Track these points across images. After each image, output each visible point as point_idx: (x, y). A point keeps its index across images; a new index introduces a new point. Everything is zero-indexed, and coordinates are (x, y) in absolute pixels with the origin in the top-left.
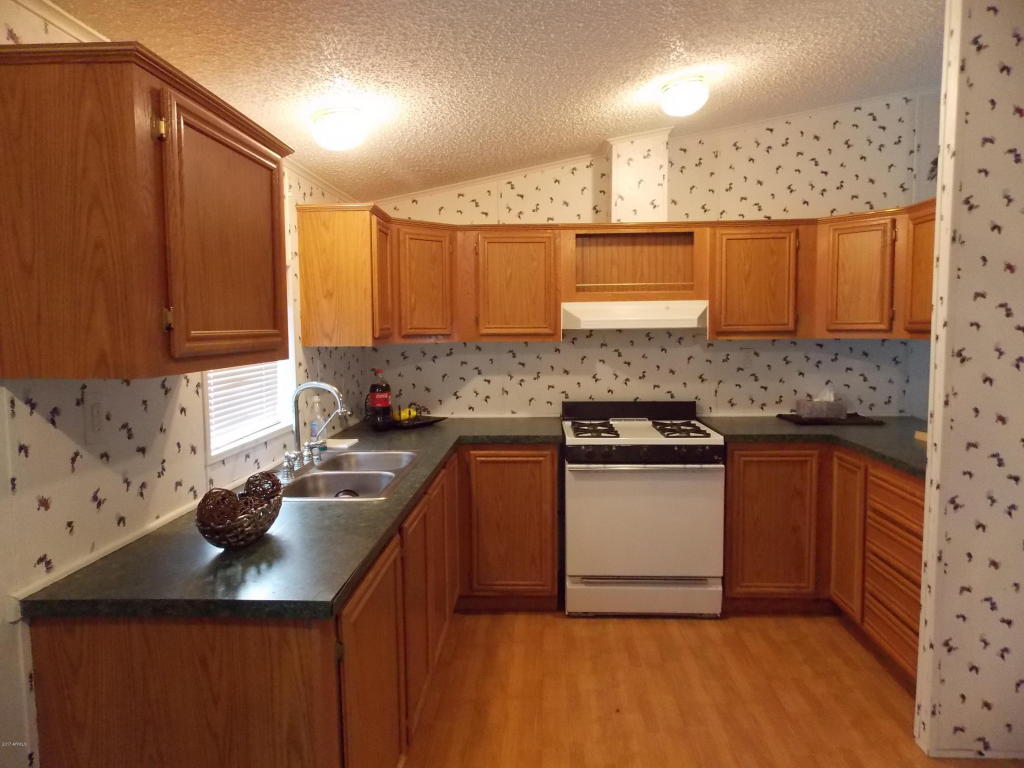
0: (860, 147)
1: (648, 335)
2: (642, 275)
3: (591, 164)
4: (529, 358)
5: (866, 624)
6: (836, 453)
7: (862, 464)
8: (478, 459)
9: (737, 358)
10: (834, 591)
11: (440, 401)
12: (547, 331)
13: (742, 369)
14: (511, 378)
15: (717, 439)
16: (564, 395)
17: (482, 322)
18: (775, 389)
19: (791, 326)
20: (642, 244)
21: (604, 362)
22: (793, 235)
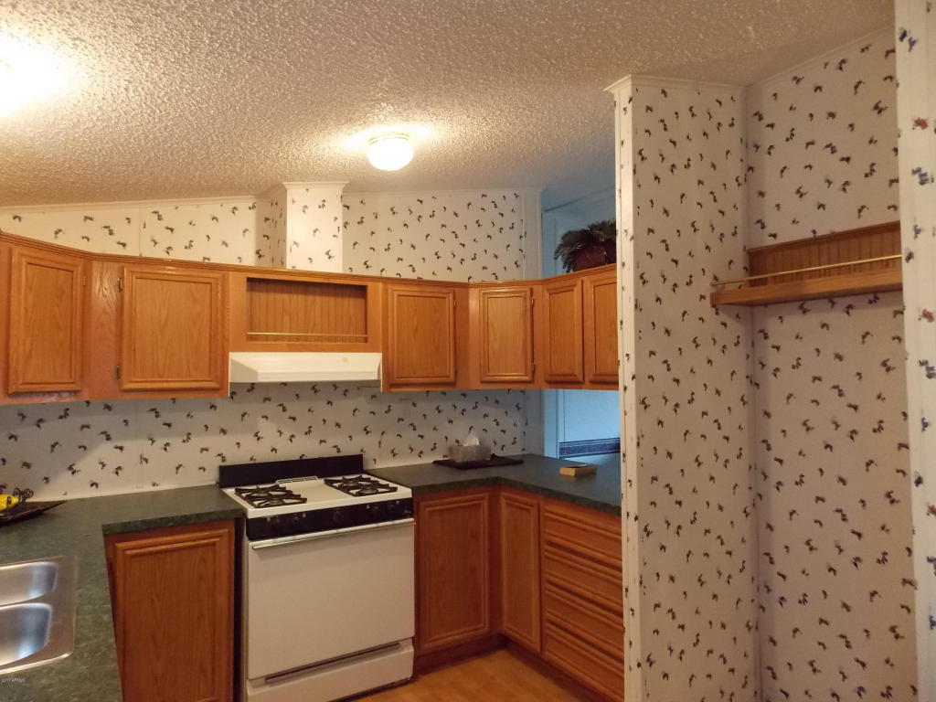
0: (487, 228)
1: (314, 388)
2: (315, 324)
3: (254, 207)
4: (177, 418)
5: (547, 654)
6: (503, 493)
7: (535, 502)
8: (128, 552)
9: (398, 409)
10: (507, 626)
11: (46, 479)
12: (213, 385)
13: (402, 420)
14: (153, 442)
15: (404, 493)
16: (220, 458)
17: (124, 374)
18: (431, 437)
19: (452, 378)
20: (314, 294)
21: (267, 418)
22: (451, 295)
